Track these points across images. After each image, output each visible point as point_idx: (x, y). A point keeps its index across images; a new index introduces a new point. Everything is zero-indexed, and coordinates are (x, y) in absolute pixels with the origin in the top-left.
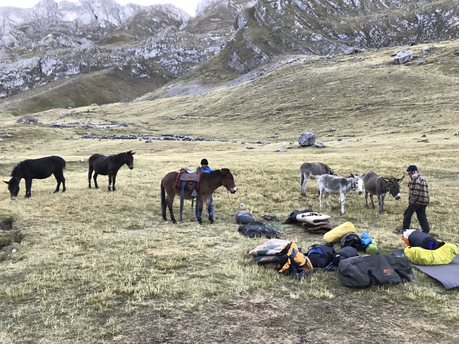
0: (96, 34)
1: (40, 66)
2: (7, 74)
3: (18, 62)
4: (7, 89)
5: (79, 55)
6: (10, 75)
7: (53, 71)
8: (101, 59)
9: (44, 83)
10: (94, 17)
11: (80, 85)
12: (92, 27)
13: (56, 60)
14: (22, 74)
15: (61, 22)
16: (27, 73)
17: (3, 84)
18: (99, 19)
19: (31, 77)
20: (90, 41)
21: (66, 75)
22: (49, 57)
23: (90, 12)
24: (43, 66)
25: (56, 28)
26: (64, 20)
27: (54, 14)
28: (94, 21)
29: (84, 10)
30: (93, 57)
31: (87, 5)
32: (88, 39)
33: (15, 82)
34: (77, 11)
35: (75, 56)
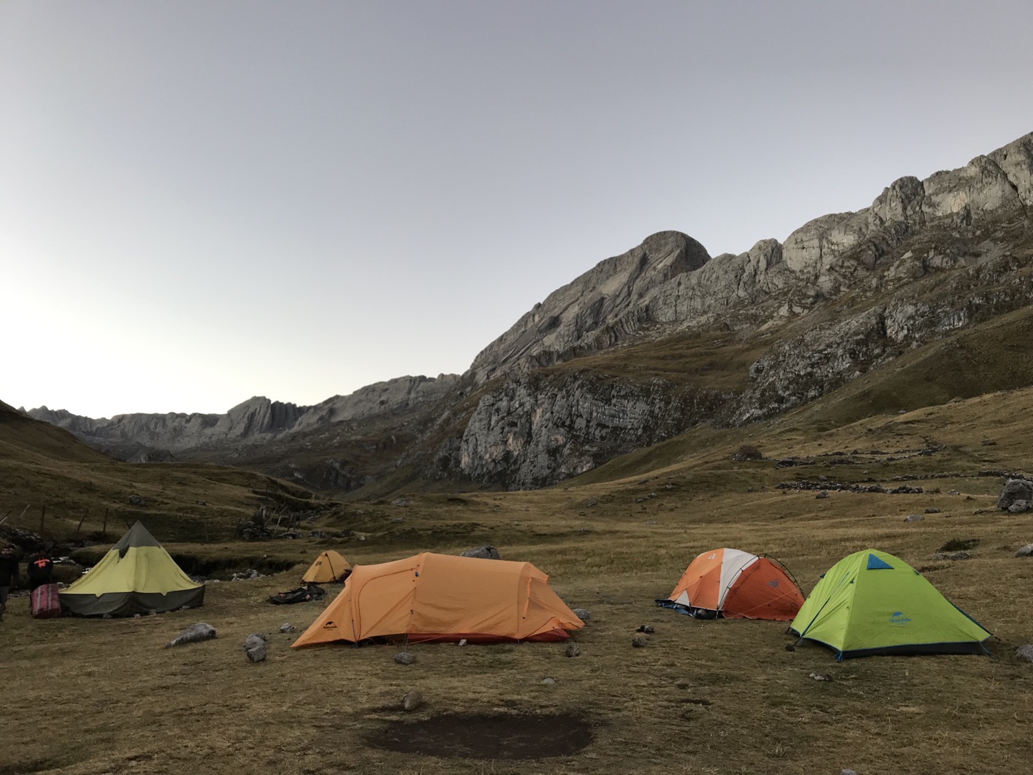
0: (1016, 224)
1: (883, 324)
2: (820, 352)
3: (842, 324)
4: (822, 380)
5: (964, 286)
6: (826, 352)
7: (908, 330)
8: (1021, 283)
9: (891, 359)
10: (1008, 188)
11: (965, 352)
12: (1005, 212)
13: (915, 305)
14: (848, 347)
15: (932, 220)
16: (858, 343)
17: (815, 370)
18: (1020, 190)
19: (864, 349)
20: (1000, 245)
21: (939, 334)
22: (900, 302)
23: (999, 179)
24: (889, 322)
25: (922, 237)
26: (939, 214)
27: (917, 209)
28: (1011, 197)
29: (985, 181)
30: (1002, 281)
31: (990, 168)
32: (995, 240)
33: (836, 364)
34: (967, 188)
35: (956, 288)
